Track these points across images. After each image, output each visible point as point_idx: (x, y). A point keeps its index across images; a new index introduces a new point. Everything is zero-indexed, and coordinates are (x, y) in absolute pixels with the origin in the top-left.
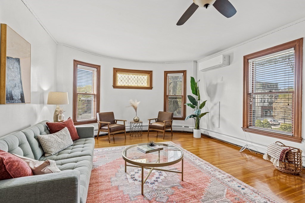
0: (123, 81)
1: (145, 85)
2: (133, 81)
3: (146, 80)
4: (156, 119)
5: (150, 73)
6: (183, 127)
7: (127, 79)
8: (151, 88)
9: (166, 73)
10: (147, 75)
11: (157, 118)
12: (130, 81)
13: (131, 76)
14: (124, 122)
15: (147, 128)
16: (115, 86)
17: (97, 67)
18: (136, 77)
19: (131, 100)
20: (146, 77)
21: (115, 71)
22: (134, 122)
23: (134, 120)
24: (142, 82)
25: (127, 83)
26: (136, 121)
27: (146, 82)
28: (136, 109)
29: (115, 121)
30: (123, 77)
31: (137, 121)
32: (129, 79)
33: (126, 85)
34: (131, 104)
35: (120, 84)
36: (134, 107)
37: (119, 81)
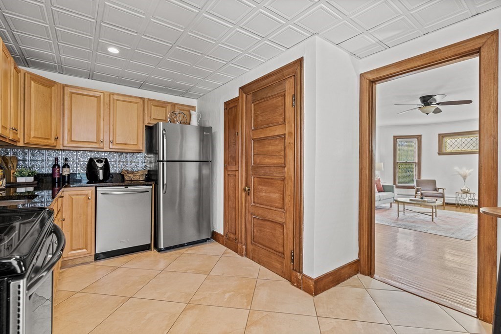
0: (454, 146)
2: (469, 145)
7: (460, 143)
12: (464, 145)
13: (466, 139)
14: (443, 189)
16: (440, 153)
17: (417, 137)
18: (474, 139)
19: (456, 168)
21: (441, 137)
22: (461, 192)
23: (461, 190)
25: (460, 148)
26: (464, 191)
28: (465, 178)
30: (454, 141)
31: (466, 192)
32: (462, 143)
33: (459, 150)
34: (458, 172)
35: (449, 150)
36: (462, 175)
37: (448, 146)
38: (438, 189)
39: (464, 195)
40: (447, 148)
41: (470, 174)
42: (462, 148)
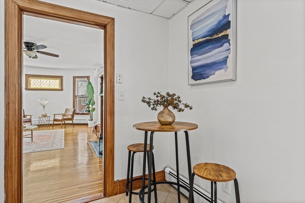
0: (36, 84)
1: (57, 87)
2: (45, 84)
3: (58, 83)
4: (62, 114)
5: (61, 78)
6: (87, 120)
7: (40, 83)
8: (62, 90)
9: (74, 78)
10: (59, 79)
11: (64, 113)
12: (42, 84)
13: (44, 81)
14: (31, 116)
15: (52, 122)
16: (27, 89)
18: (48, 81)
19: (39, 100)
20: (58, 81)
21: (27, 77)
23: (42, 115)
24: (54, 85)
25: (40, 86)
26: (43, 115)
27: (58, 85)
28: (44, 107)
29: (25, 116)
30: (36, 81)
31: (45, 116)
32: (41, 83)
33: (39, 87)
34: (40, 103)
35: (33, 87)
36: (42, 105)
37: (32, 84)
38: (26, 116)
39: (43, 118)
40: (31, 86)
41: (47, 103)
42: (41, 86)
